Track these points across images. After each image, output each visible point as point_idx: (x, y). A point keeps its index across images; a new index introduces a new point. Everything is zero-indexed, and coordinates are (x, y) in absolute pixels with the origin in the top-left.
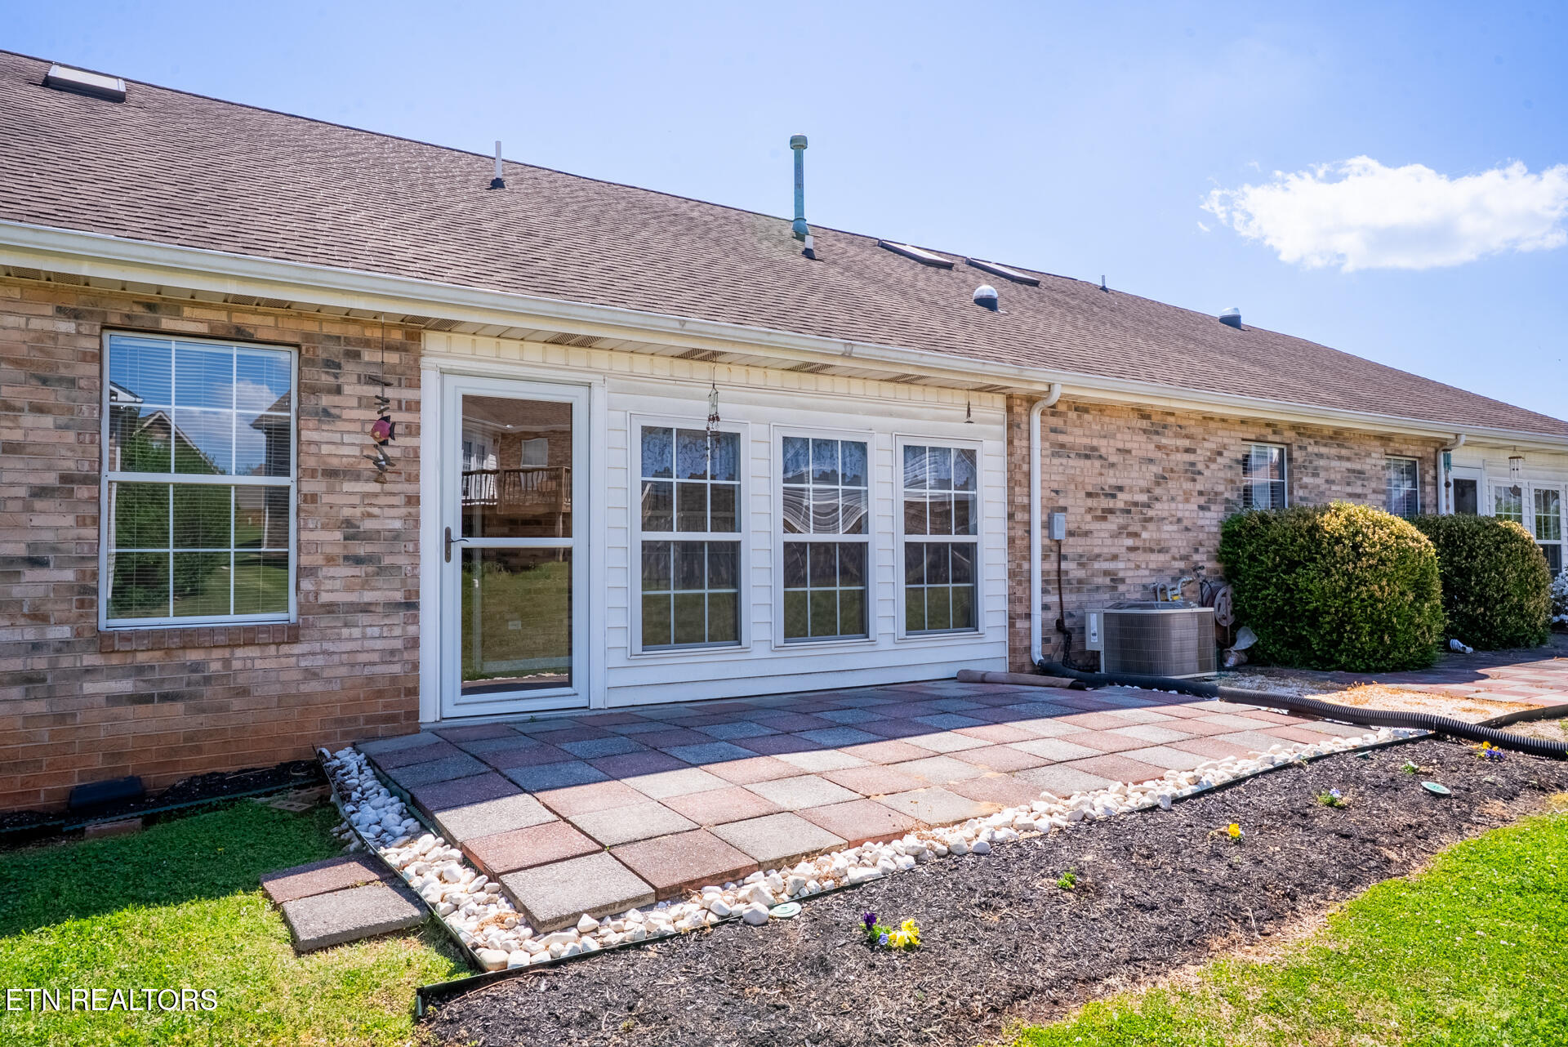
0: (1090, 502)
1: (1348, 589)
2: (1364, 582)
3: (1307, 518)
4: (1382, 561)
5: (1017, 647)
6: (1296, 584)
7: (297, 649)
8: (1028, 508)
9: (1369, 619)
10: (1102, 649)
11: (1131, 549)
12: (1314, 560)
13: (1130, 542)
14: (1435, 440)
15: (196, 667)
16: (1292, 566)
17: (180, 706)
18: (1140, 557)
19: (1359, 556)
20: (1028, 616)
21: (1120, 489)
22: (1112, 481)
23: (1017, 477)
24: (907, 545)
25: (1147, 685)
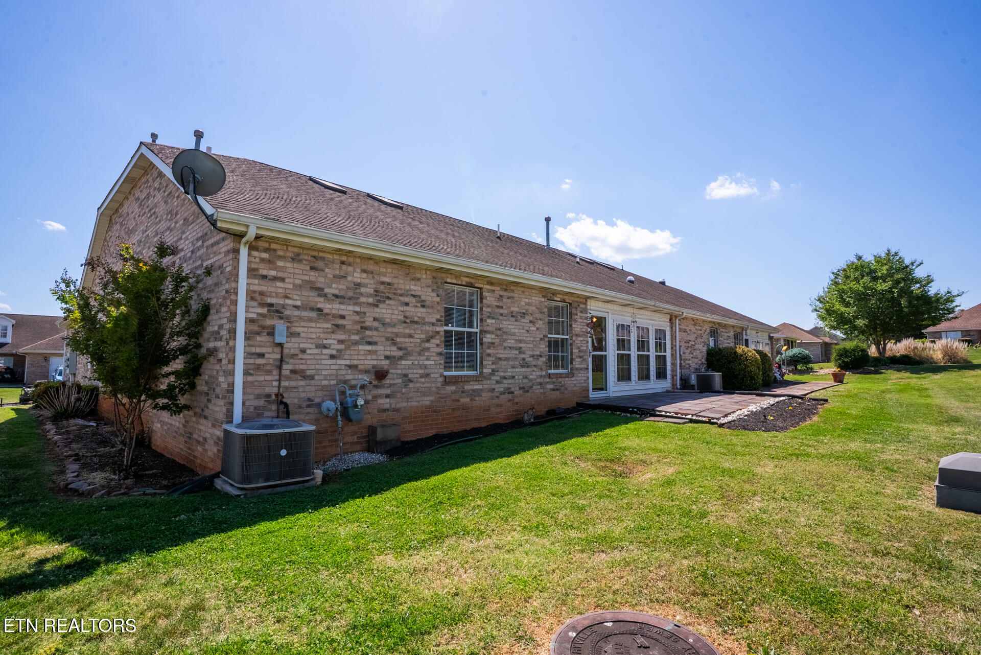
0: (685, 344)
1: (745, 369)
2: (749, 367)
3: (733, 349)
4: (752, 361)
5: (674, 385)
6: (732, 367)
7: (573, 379)
8: (676, 346)
9: (750, 377)
10: (696, 384)
11: (692, 358)
12: (736, 361)
13: (692, 356)
14: (742, 327)
15: (560, 383)
16: (730, 362)
17: (558, 392)
18: (694, 360)
19: (747, 360)
20: (676, 375)
21: (690, 341)
22: (689, 339)
23: (673, 338)
24: (656, 355)
25: (713, 392)
